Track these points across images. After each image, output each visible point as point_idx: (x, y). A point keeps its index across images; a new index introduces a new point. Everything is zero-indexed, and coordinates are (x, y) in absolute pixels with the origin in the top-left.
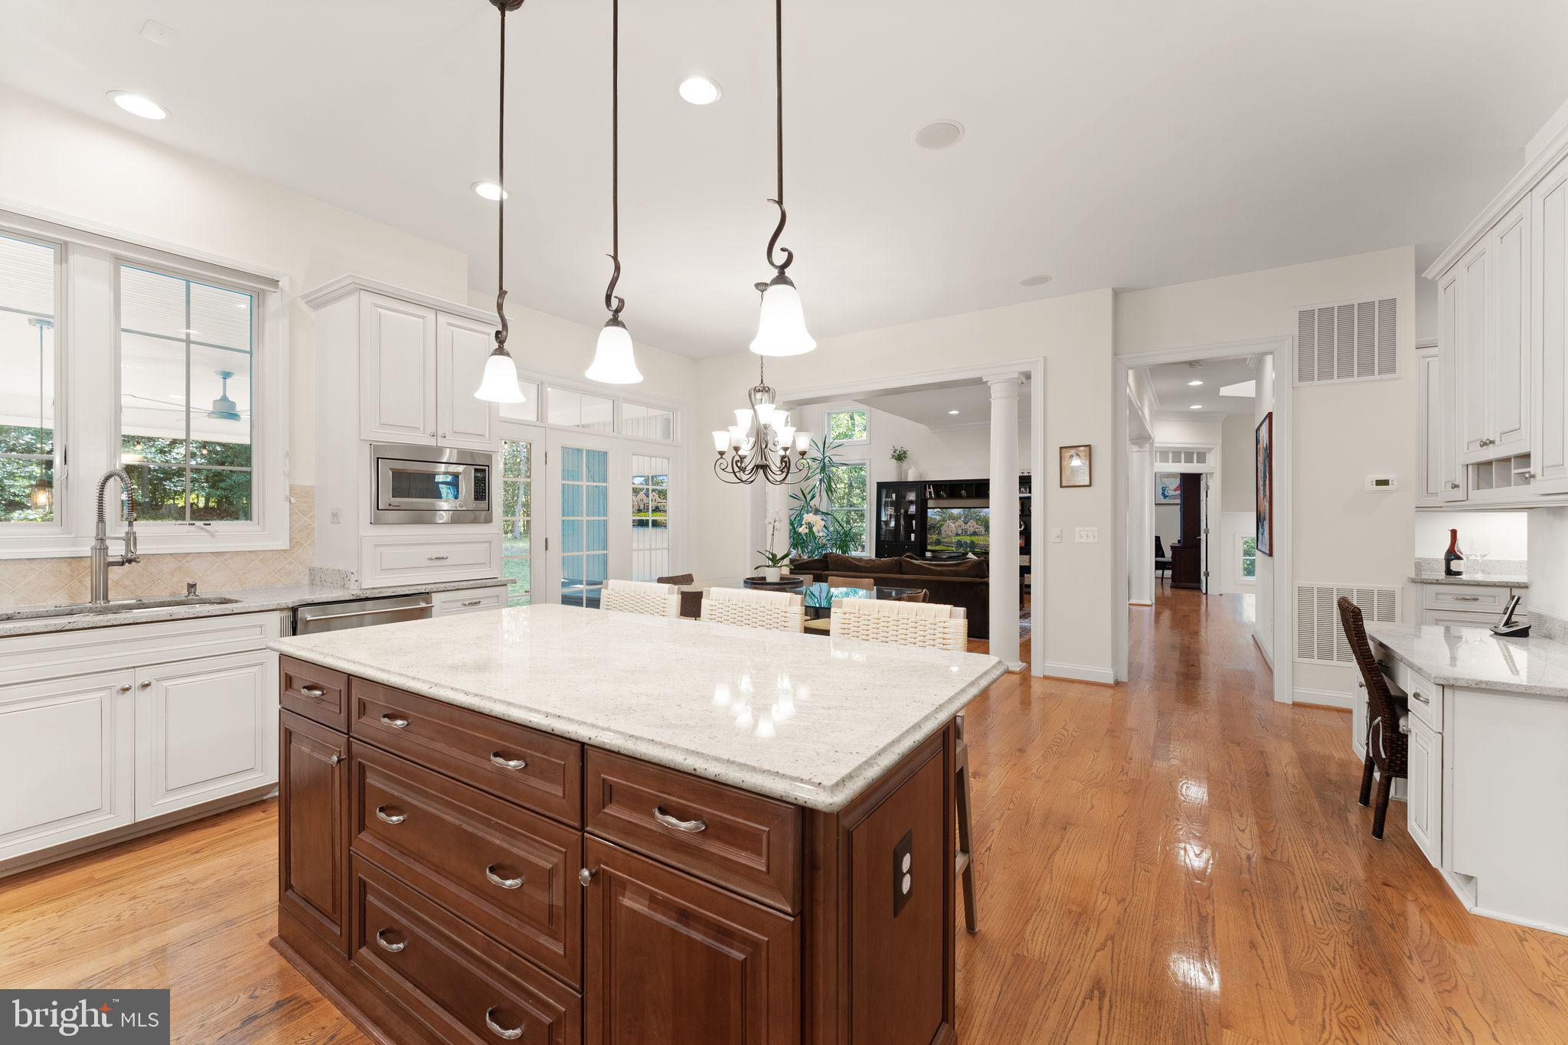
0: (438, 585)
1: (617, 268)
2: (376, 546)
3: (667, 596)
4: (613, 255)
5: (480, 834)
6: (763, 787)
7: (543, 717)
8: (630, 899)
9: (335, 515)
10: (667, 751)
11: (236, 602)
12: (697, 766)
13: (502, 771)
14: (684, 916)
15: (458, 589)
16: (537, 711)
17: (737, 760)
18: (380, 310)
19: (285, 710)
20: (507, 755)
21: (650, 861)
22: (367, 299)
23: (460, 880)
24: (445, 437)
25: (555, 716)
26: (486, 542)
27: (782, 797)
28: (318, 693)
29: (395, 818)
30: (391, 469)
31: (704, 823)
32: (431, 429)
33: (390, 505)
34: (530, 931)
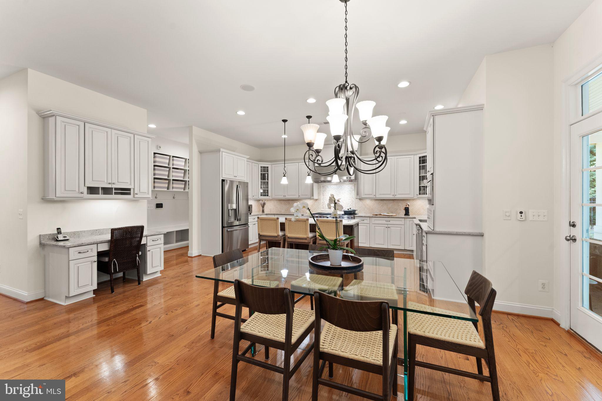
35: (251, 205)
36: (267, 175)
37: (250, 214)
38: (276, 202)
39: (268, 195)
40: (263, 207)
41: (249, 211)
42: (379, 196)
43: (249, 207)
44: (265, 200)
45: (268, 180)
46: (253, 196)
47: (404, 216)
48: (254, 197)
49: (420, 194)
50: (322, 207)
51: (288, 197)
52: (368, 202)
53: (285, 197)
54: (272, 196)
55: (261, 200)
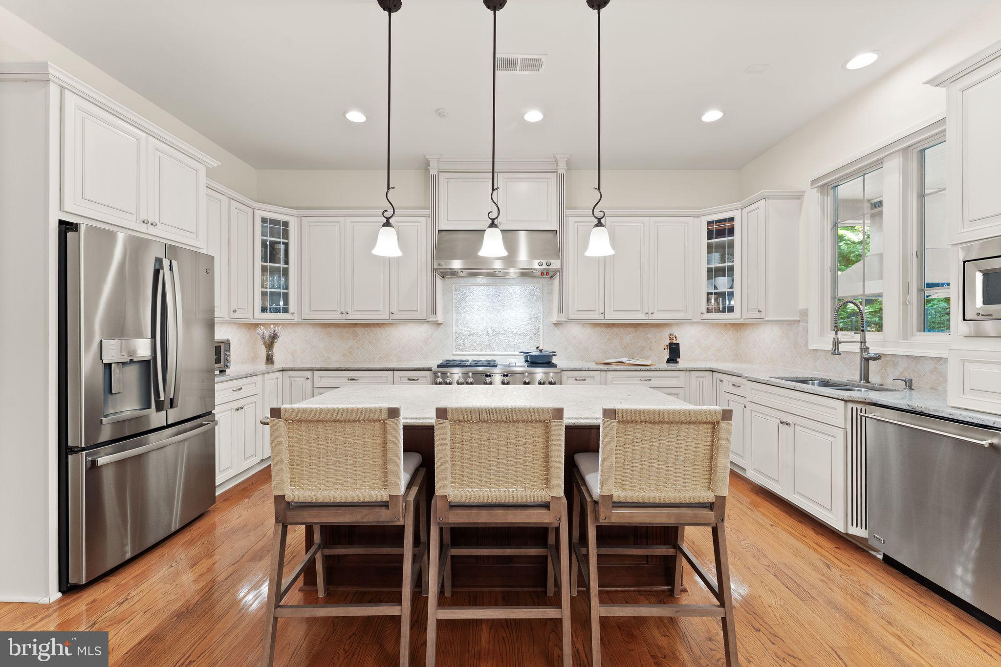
2: (964, 361)
30: (980, 271)
33: (978, 314)
35: (227, 343)
36: (282, 247)
37: (222, 372)
38: (311, 331)
39: (286, 311)
40: (270, 346)
41: (218, 361)
42: (612, 316)
43: (218, 350)
44: (275, 325)
45: (287, 262)
46: (235, 311)
47: (665, 366)
48: (236, 315)
49: (708, 311)
50: (454, 344)
51: (355, 316)
52: (576, 331)
53: (344, 316)
54: (300, 312)
55: (263, 325)
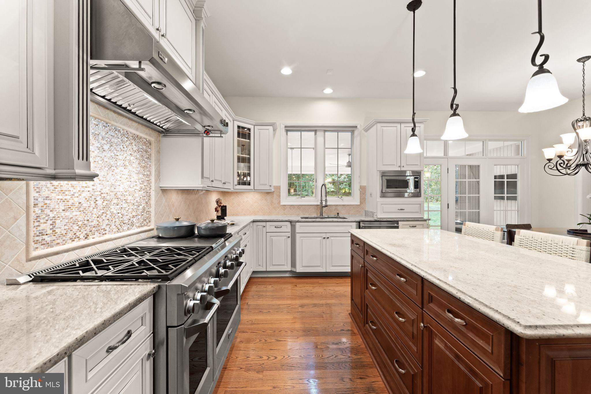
0: (401, 219)
1: (456, 92)
2: (381, 204)
3: (495, 232)
4: (453, 87)
5: (394, 300)
6: (488, 314)
7: (411, 265)
8: (438, 341)
9: (371, 195)
10: (450, 288)
11: (346, 218)
12: (461, 297)
13: (400, 281)
14: (457, 357)
15: (408, 221)
16: (410, 263)
17: (479, 300)
18: (383, 128)
19: (352, 250)
20: (401, 276)
21: (444, 329)
22: (379, 125)
23: (389, 314)
24: (403, 167)
25: (414, 265)
26: (419, 204)
27: (497, 321)
28: (358, 246)
29: (373, 288)
30: (386, 179)
31: (465, 322)
32: (399, 164)
33: (386, 191)
34: (406, 338)
